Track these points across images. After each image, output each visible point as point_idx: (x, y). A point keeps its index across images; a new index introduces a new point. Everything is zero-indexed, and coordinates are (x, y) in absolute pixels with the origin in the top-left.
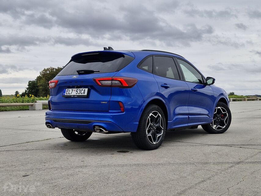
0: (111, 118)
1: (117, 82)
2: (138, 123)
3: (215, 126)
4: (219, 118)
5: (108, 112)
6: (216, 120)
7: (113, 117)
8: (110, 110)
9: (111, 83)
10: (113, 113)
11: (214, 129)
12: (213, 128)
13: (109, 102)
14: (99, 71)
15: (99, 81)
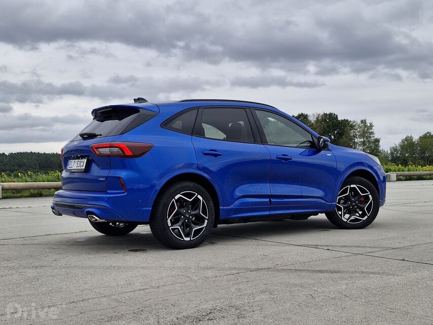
0: (105, 201)
1: (115, 150)
2: (151, 209)
3: (347, 216)
4: (354, 204)
5: (106, 193)
6: (349, 206)
7: (108, 200)
8: (109, 190)
9: (109, 151)
10: (112, 194)
11: (346, 220)
12: (343, 219)
13: (107, 177)
14: (101, 135)
15: (96, 148)
